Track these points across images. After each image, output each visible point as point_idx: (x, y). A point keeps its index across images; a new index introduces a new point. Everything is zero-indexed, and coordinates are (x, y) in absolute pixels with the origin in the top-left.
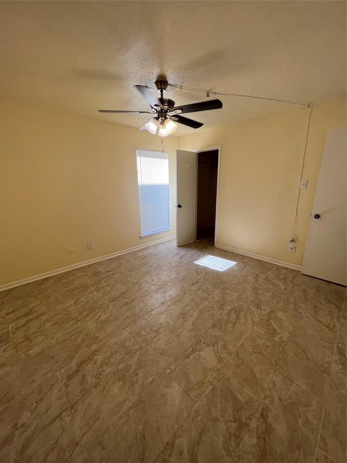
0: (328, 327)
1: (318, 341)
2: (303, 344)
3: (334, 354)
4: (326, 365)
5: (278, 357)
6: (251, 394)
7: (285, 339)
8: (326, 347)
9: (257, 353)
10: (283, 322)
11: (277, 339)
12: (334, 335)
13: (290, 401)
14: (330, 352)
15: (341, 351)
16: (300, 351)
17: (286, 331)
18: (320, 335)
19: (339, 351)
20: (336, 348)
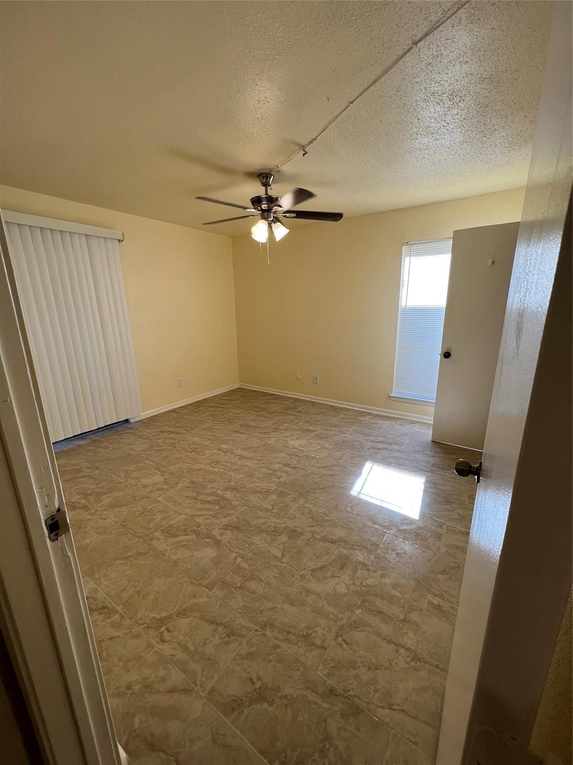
0: (162, 621)
1: (138, 585)
2: (140, 562)
3: (106, 597)
4: (97, 575)
5: (131, 529)
6: (104, 503)
7: (155, 542)
8: (122, 591)
9: (143, 511)
10: (189, 550)
11: (159, 535)
12: (141, 622)
13: (83, 526)
14: (113, 592)
15: (106, 610)
16: (129, 554)
17: (169, 548)
18: (148, 594)
19: (108, 609)
20: (116, 607)
